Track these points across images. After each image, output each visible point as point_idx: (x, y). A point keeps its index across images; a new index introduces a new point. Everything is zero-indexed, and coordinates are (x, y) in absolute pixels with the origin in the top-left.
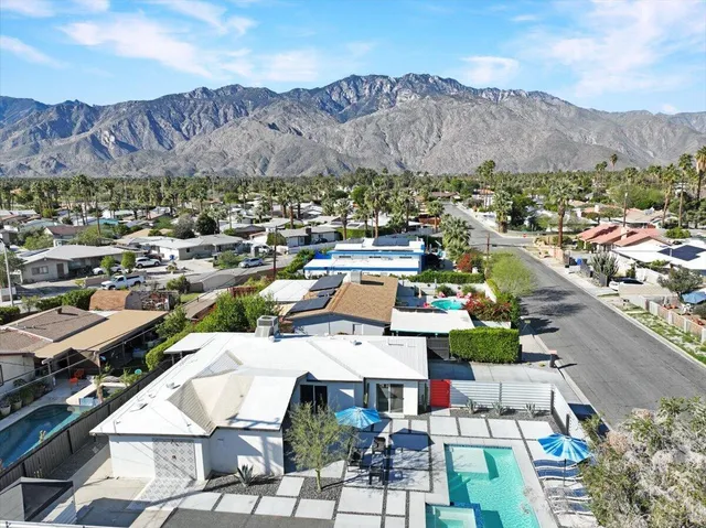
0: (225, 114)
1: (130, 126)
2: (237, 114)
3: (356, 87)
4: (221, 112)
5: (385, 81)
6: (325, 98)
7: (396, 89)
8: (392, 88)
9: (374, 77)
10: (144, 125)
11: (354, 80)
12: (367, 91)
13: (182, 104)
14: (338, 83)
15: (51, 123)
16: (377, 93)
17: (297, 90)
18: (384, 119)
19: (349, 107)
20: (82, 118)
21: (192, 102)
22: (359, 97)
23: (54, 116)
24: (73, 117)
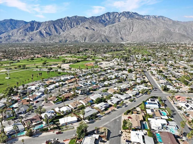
0: (74, 24)
1: (49, 28)
2: (77, 24)
3: (109, 16)
4: (73, 24)
5: (117, 14)
6: (100, 19)
7: (120, 16)
8: (119, 16)
9: (114, 13)
10: (53, 27)
11: (108, 14)
12: (112, 17)
13: (62, 21)
14: (104, 15)
15: (29, 27)
16: (115, 17)
17: (93, 17)
18: (117, 26)
19: (107, 22)
20: (36, 26)
21: (65, 21)
22: (110, 19)
23: (30, 26)
24: (34, 26)
